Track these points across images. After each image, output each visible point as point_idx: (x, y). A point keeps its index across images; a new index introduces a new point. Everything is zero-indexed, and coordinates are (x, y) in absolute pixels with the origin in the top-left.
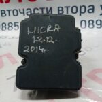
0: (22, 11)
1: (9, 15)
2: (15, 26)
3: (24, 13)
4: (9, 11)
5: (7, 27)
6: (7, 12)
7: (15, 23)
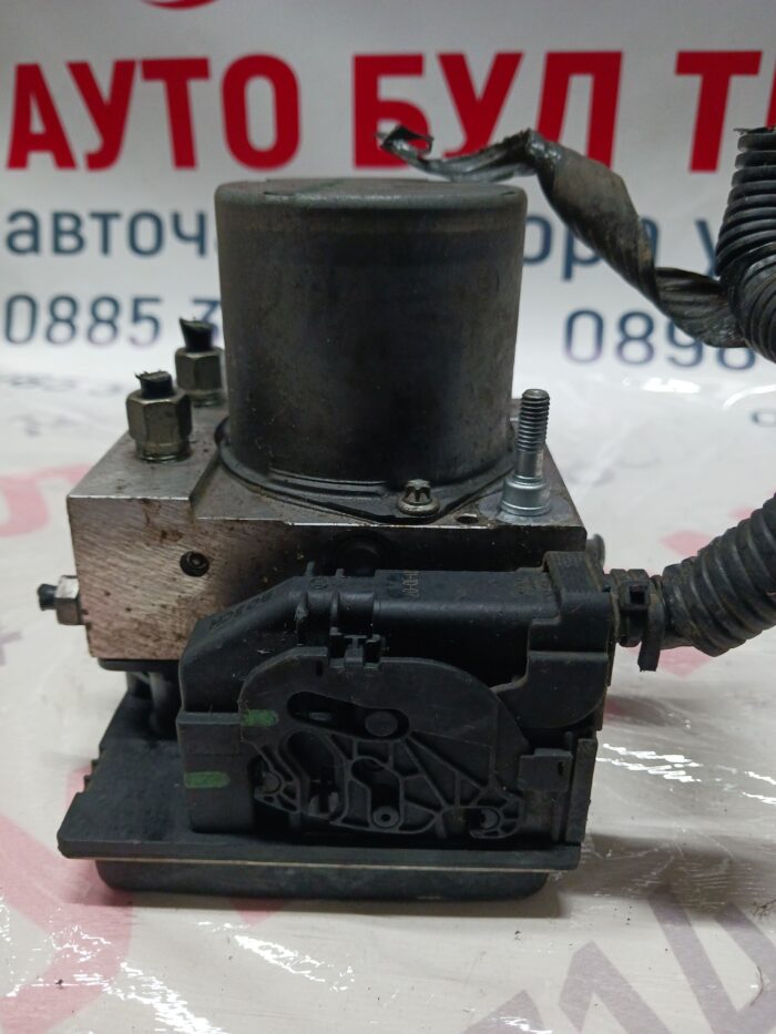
0: (190, 227)
1: (105, 248)
2: (137, 318)
3: (200, 239)
4: (105, 218)
5: (83, 320)
6: (91, 230)
7: (137, 302)
